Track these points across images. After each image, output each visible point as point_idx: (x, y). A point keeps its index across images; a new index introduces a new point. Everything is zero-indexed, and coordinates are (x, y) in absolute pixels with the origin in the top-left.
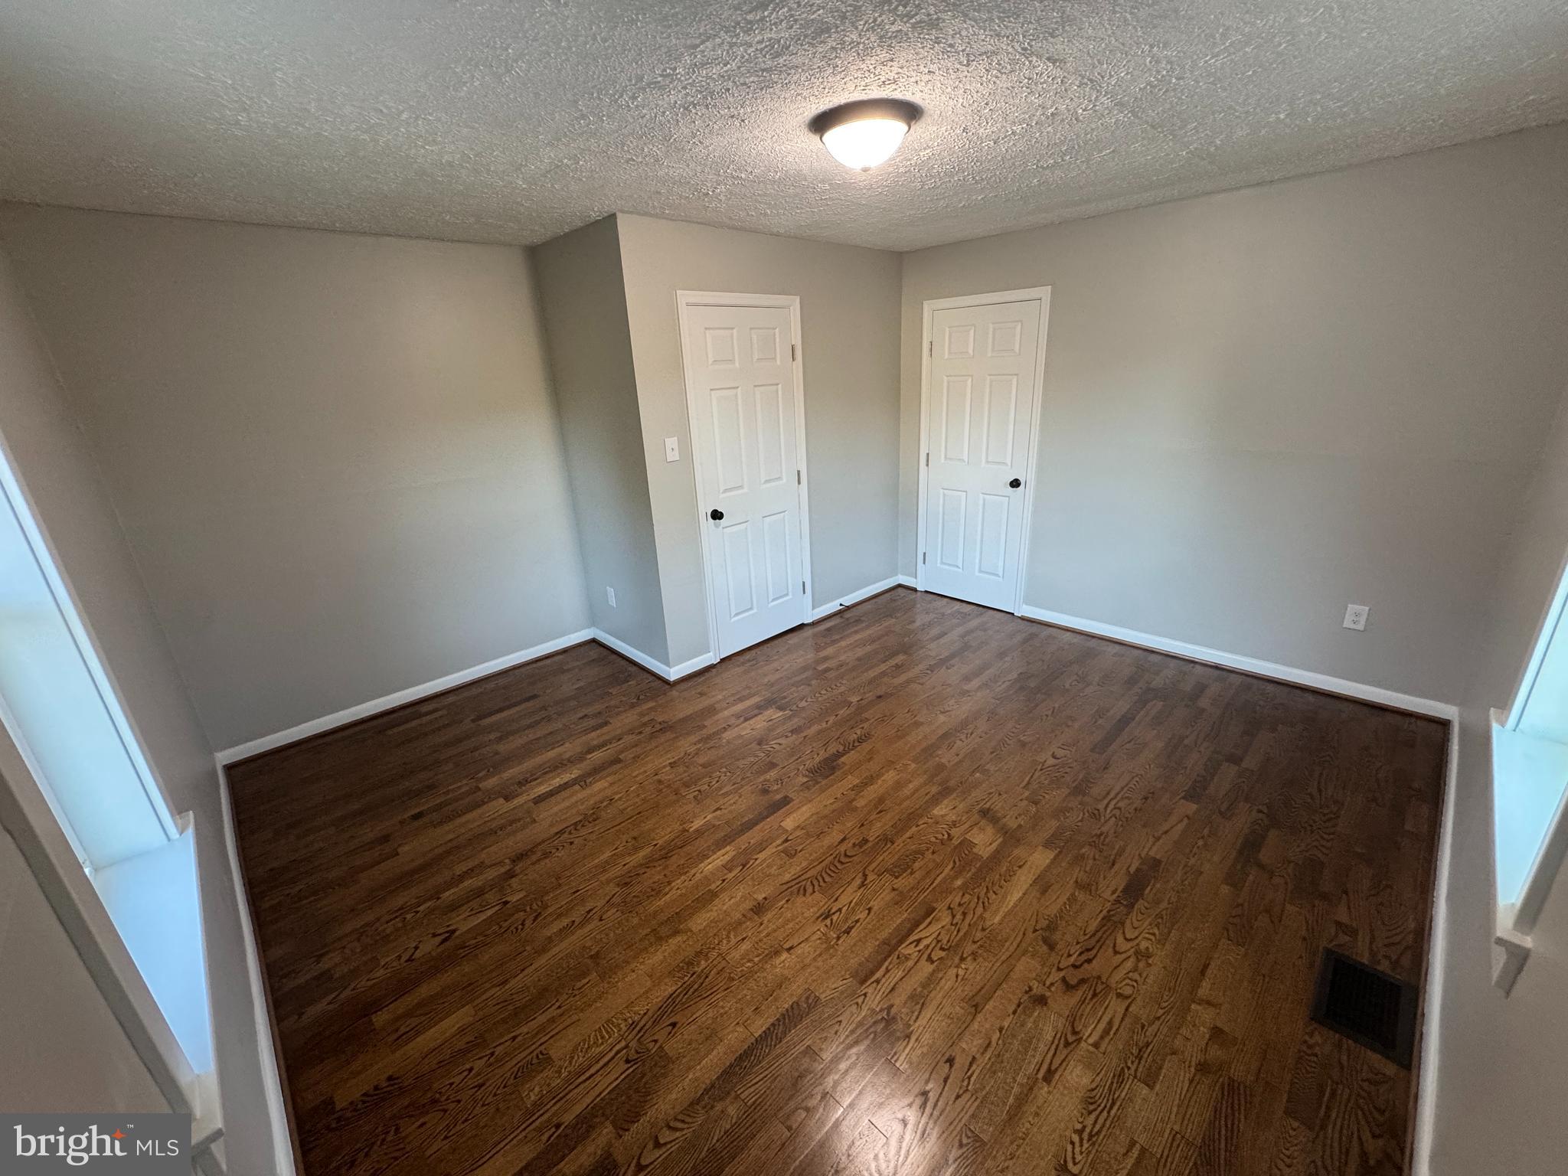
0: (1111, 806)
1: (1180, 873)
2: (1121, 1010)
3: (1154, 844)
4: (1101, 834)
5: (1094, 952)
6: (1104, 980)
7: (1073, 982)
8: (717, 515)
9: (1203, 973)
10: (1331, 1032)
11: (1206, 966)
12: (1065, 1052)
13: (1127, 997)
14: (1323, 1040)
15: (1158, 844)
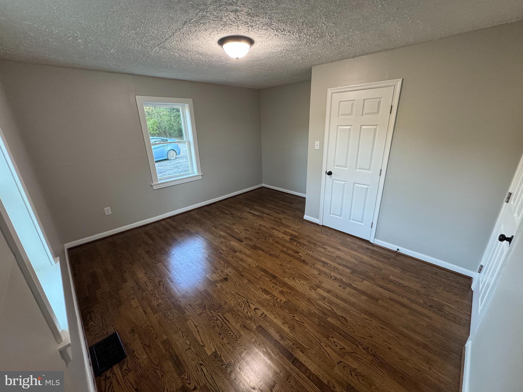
0: (219, 318)
1: (178, 326)
2: (148, 289)
3: (195, 324)
4: (205, 308)
5: (165, 289)
6: (157, 289)
7: (160, 283)
8: (330, 173)
9: (144, 312)
10: (111, 334)
11: (145, 313)
12: (148, 277)
13: (150, 292)
14: (111, 331)
15: (194, 326)
